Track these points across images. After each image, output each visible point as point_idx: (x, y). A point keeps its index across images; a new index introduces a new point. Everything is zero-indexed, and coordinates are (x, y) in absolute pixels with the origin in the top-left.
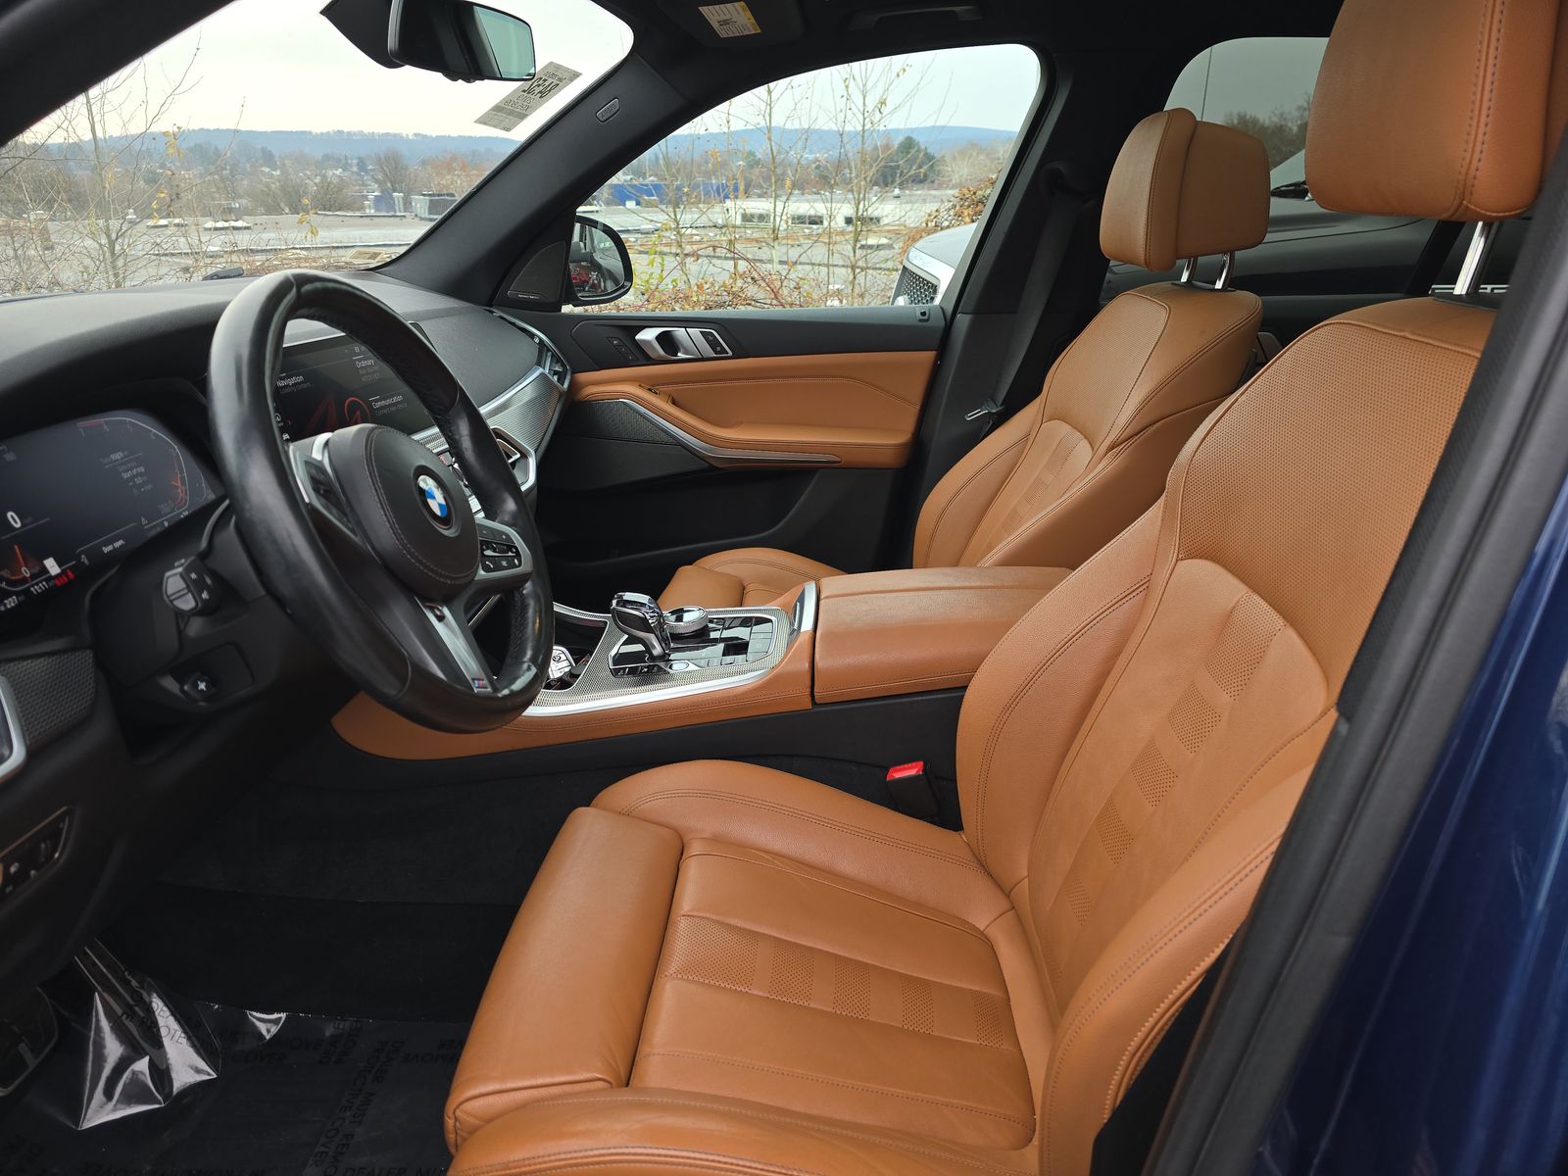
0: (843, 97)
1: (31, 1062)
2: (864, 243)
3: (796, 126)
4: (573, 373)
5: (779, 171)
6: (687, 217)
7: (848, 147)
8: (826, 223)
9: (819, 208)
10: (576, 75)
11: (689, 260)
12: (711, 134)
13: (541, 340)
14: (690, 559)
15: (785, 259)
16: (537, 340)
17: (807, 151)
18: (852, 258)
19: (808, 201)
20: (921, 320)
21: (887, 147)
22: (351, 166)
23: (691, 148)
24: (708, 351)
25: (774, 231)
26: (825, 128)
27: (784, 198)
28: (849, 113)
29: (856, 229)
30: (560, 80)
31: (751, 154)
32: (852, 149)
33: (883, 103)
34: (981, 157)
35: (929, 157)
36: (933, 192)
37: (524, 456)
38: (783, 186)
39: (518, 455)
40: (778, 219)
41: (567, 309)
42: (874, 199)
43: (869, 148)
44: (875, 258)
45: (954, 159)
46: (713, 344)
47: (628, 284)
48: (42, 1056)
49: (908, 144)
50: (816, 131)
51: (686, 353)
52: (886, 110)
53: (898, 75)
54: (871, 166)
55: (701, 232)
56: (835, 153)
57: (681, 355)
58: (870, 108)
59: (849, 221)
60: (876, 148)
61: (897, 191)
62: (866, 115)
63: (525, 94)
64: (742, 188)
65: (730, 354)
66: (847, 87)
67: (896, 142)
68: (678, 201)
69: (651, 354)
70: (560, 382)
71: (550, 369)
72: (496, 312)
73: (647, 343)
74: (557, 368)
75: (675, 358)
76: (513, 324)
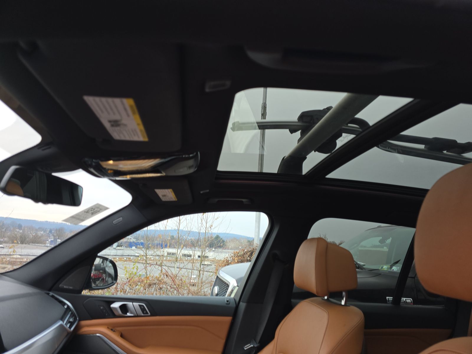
0: (200, 223)
2: (203, 263)
3: (187, 230)
4: (80, 320)
5: (180, 241)
6: (150, 252)
7: (201, 237)
8: (192, 257)
9: (191, 252)
10: (107, 208)
11: (148, 266)
12: (161, 230)
13: (68, 306)
15: (179, 267)
16: (66, 307)
17: (189, 236)
18: (199, 268)
19: (188, 250)
20: (227, 304)
21: (211, 237)
22: (47, 231)
23: (154, 233)
24: (140, 312)
25: (176, 259)
26: (195, 231)
27: (181, 249)
28: (202, 228)
29: (201, 260)
30: (101, 209)
31: (173, 236)
32: (202, 237)
33: (212, 226)
34: (237, 242)
35: (223, 241)
36: (224, 250)
38: (181, 246)
40: (178, 256)
41: (85, 292)
42: (207, 251)
43: (206, 236)
44: (207, 268)
45: (230, 242)
46: (143, 310)
47: (115, 282)
49: (217, 237)
50: (192, 232)
51: (131, 313)
52: (212, 228)
53: (216, 219)
54: (207, 242)
55: (154, 257)
56: (197, 238)
57: (128, 314)
58: (208, 226)
59: (199, 257)
60: (208, 237)
61: (214, 249)
62: (207, 228)
63: (85, 213)
64: (168, 245)
65: (149, 314)
66: (202, 221)
67: (214, 236)
68: (148, 248)
69: (116, 313)
70: (70, 327)
71: (67, 321)
72: (51, 294)
73: (115, 308)
74: (71, 320)
75: (126, 315)
76: (57, 299)
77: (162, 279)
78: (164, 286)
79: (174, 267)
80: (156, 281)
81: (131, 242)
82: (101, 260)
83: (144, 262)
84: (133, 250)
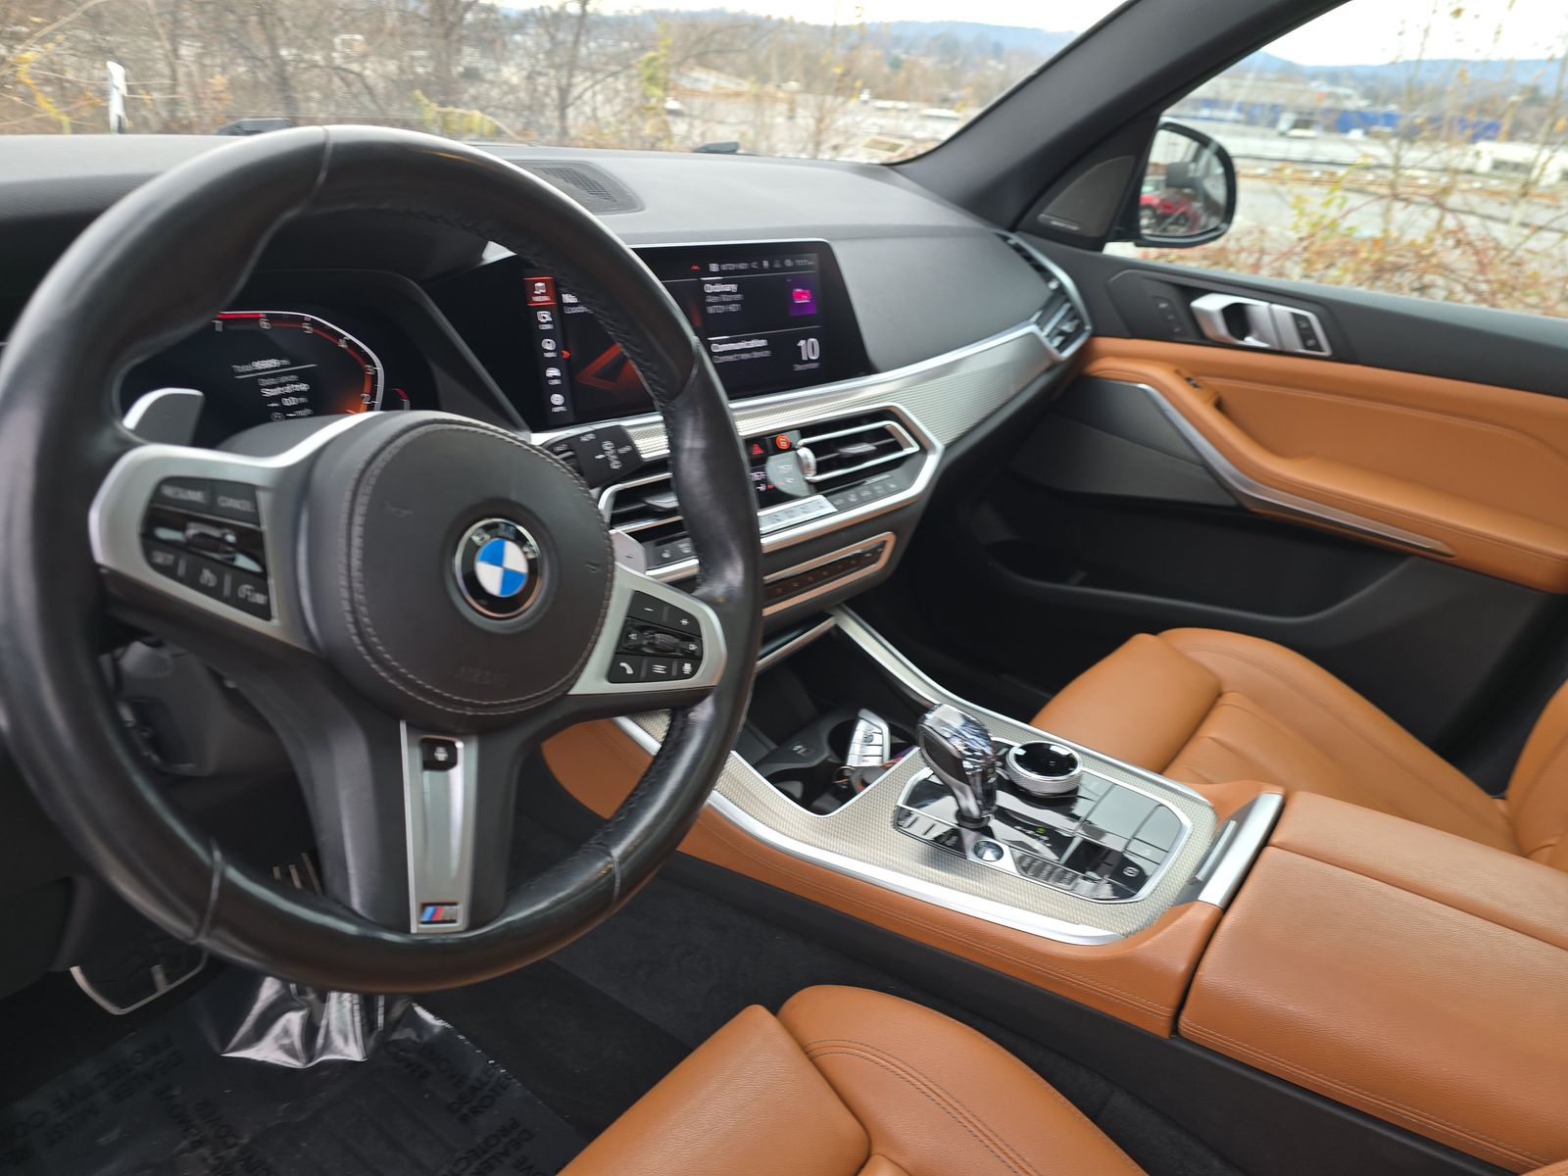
1: (163, 986)
4: (1095, 334)
11: (1398, 205)
13: (1061, 288)
14: (1156, 624)
16: (1053, 285)
24: (1294, 343)
25: (1525, 187)
31: (1535, 90)
37: (924, 450)
39: (916, 448)
41: (1116, 249)
46: (1305, 333)
47: (1220, 229)
48: (173, 986)
51: (1261, 339)
55: (1432, 175)
57: (1250, 341)
64: (1505, 127)
65: (1327, 352)
68: (1410, 135)
69: (1208, 332)
70: (1061, 347)
71: (1055, 327)
72: (1015, 239)
73: (1207, 314)
74: (1067, 327)
75: (1241, 343)
76: (1029, 258)
77: (1433, 254)
78: (1440, 281)
79: (1506, 221)
80: (1409, 259)
81: (1345, 113)
82: (1195, 145)
83: (1384, 191)
84: (1352, 143)
